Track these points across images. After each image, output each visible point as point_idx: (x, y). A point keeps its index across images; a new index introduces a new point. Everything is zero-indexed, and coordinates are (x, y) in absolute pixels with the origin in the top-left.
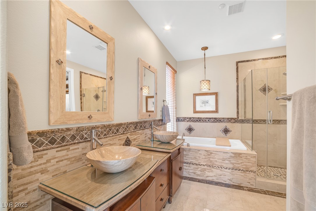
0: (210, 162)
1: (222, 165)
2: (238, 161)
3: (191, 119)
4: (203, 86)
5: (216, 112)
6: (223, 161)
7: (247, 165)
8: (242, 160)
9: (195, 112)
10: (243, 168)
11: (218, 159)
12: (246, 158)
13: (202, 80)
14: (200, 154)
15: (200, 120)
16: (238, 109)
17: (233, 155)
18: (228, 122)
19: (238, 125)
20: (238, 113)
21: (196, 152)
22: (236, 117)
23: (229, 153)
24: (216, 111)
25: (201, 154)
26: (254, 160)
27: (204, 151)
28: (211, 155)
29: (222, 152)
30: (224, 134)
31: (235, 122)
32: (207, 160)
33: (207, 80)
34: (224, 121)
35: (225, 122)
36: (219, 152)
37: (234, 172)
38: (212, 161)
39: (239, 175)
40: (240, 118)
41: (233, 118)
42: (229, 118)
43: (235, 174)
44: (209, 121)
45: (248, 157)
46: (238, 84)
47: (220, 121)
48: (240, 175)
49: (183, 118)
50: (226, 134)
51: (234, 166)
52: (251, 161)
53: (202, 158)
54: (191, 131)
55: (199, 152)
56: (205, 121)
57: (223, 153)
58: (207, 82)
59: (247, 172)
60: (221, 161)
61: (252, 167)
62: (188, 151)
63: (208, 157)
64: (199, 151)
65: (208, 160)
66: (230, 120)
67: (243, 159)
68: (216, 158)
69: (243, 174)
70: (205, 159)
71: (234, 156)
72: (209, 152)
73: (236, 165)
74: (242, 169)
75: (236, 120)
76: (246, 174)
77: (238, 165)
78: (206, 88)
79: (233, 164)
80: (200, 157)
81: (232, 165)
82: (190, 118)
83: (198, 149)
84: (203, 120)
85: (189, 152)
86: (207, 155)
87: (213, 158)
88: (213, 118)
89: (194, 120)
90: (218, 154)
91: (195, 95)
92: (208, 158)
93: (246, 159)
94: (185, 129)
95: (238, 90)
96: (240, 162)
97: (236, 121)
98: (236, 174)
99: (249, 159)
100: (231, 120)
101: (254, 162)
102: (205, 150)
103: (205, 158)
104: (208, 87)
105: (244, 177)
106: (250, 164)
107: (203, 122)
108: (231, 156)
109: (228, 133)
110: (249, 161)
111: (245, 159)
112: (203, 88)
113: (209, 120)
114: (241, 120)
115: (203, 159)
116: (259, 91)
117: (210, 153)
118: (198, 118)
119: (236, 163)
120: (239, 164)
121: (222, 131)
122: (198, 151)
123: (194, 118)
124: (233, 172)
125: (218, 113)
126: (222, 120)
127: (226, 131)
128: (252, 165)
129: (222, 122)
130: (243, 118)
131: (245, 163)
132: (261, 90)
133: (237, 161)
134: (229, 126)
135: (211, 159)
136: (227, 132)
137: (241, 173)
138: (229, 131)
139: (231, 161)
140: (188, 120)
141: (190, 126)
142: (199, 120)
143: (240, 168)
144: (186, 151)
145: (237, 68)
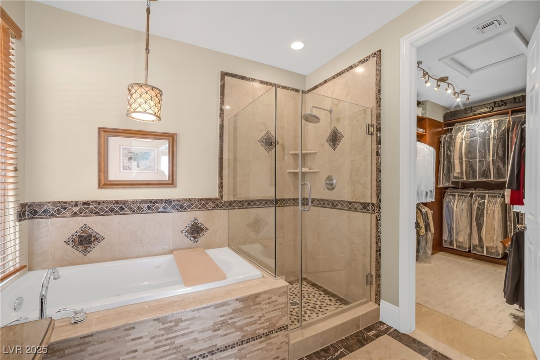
0: (174, 351)
1: (214, 344)
2: (252, 317)
3: (86, 208)
4: (139, 101)
5: (171, 184)
6: (215, 330)
7: (271, 318)
8: (262, 309)
9: (105, 184)
10: (264, 329)
11: (200, 332)
12: (270, 300)
13: (137, 84)
14: (133, 340)
15: (122, 209)
16: (222, 179)
17: (240, 305)
18: (200, 208)
19: (221, 215)
20: (222, 187)
21: (118, 338)
22: (217, 196)
23: (230, 304)
24: (170, 182)
25: (141, 337)
26: (283, 300)
27: (152, 323)
28: (176, 329)
29: (210, 306)
30: (192, 238)
31: (214, 207)
32: (164, 351)
33: (153, 88)
34: (190, 206)
35: (193, 208)
36: (203, 308)
37: (244, 348)
38: (181, 346)
39: (255, 351)
40: (225, 199)
41: (210, 199)
42: (202, 199)
43: (246, 354)
44: (149, 208)
45: (274, 298)
46: (222, 121)
47: (182, 207)
48: (258, 350)
49: (54, 204)
50: (195, 238)
51: (243, 334)
52: (279, 304)
53: (145, 351)
54: (90, 243)
55: (128, 335)
56: (139, 208)
57: (213, 308)
58: (153, 93)
59: (272, 336)
60: (210, 333)
61: (280, 318)
62: (78, 348)
63: (167, 339)
64: (131, 329)
65: (167, 347)
66: (204, 204)
67: (264, 306)
68: (193, 332)
69: (264, 345)
70: (156, 348)
71: (242, 306)
72: (169, 319)
73: (249, 329)
74: (261, 331)
75: (218, 202)
76: (271, 340)
77: (254, 327)
78: (150, 111)
79: (241, 329)
80: (136, 351)
81: (239, 333)
82: (85, 204)
83: (122, 326)
84: (131, 209)
85: (81, 351)
86: (163, 332)
87: (183, 335)
88: (161, 201)
89: (102, 210)
90: (199, 317)
91: (105, 133)
92: (168, 342)
93: (268, 303)
94: (65, 238)
95: (223, 136)
96: (257, 315)
97: (217, 205)
98: (249, 353)
99: (275, 301)
100: (207, 204)
101: (284, 305)
102: (155, 320)
103: (157, 345)
104: (156, 110)
105: (267, 351)
106: (278, 313)
107: (133, 212)
108: (235, 311)
109: (201, 235)
110: (275, 306)
111: (268, 306)
112: (139, 109)
113: (152, 206)
114: (227, 202)
115: (147, 353)
116: (259, 143)
117: (173, 324)
118: (117, 202)
119: (247, 325)
120: (254, 323)
121: (187, 231)
122: (125, 330)
123: (99, 203)
124: (243, 351)
125: (176, 187)
126: (185, 205)
127: (196, 231)
128: (280, 313)
129: (185, 209)
130: (232, 199)
131: (267, 316)
132: (263, 142)
133: (250, 318)
134: (201, 216)
135: (178, 342)
136: (198, 232)
137: (260, 342)
138: (202, 229)
139: (237, 324)
140: (76, 209)
141: (85, 228)
142: (119, 208)
143: (257, 332)
144: (67, 352)
145: (223, 87)
